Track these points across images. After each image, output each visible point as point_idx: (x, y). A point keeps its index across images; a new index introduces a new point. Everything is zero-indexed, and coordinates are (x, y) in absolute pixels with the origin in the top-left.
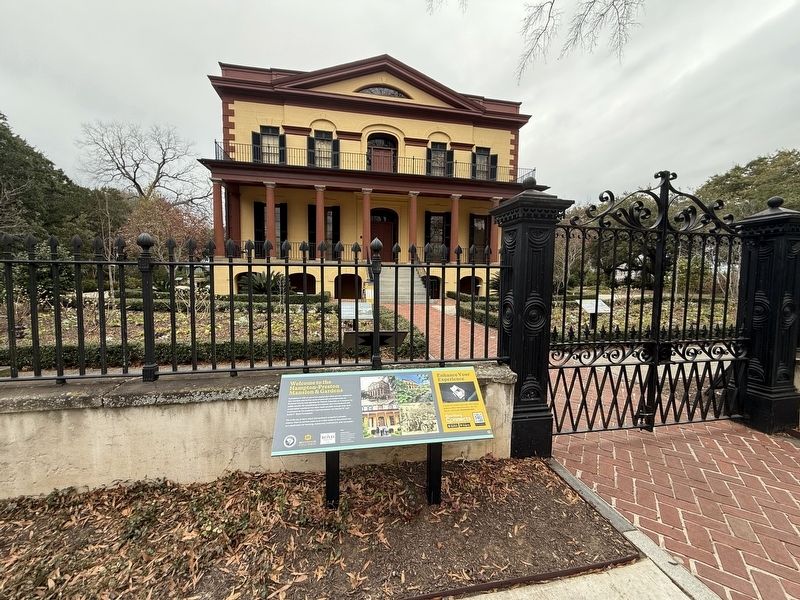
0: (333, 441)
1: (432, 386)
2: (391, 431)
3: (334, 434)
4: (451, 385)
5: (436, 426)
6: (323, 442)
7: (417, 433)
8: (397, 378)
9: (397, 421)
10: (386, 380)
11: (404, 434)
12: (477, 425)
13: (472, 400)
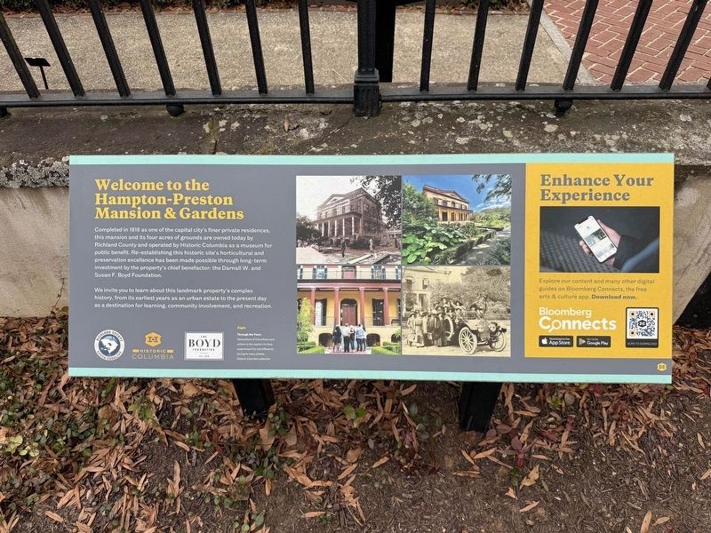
0: (217, 354)
1: (516, 215)
2: (373, 339)
3: (219, 336)
4: (581, 214)
5: (505, 340)
6: (191, 354)
7: (447, 351)
8: (407, 184)
9: (391, 313)
10: (373, 188)
11: (407, 351)
12: (631, 343)
13: (637, 269)
